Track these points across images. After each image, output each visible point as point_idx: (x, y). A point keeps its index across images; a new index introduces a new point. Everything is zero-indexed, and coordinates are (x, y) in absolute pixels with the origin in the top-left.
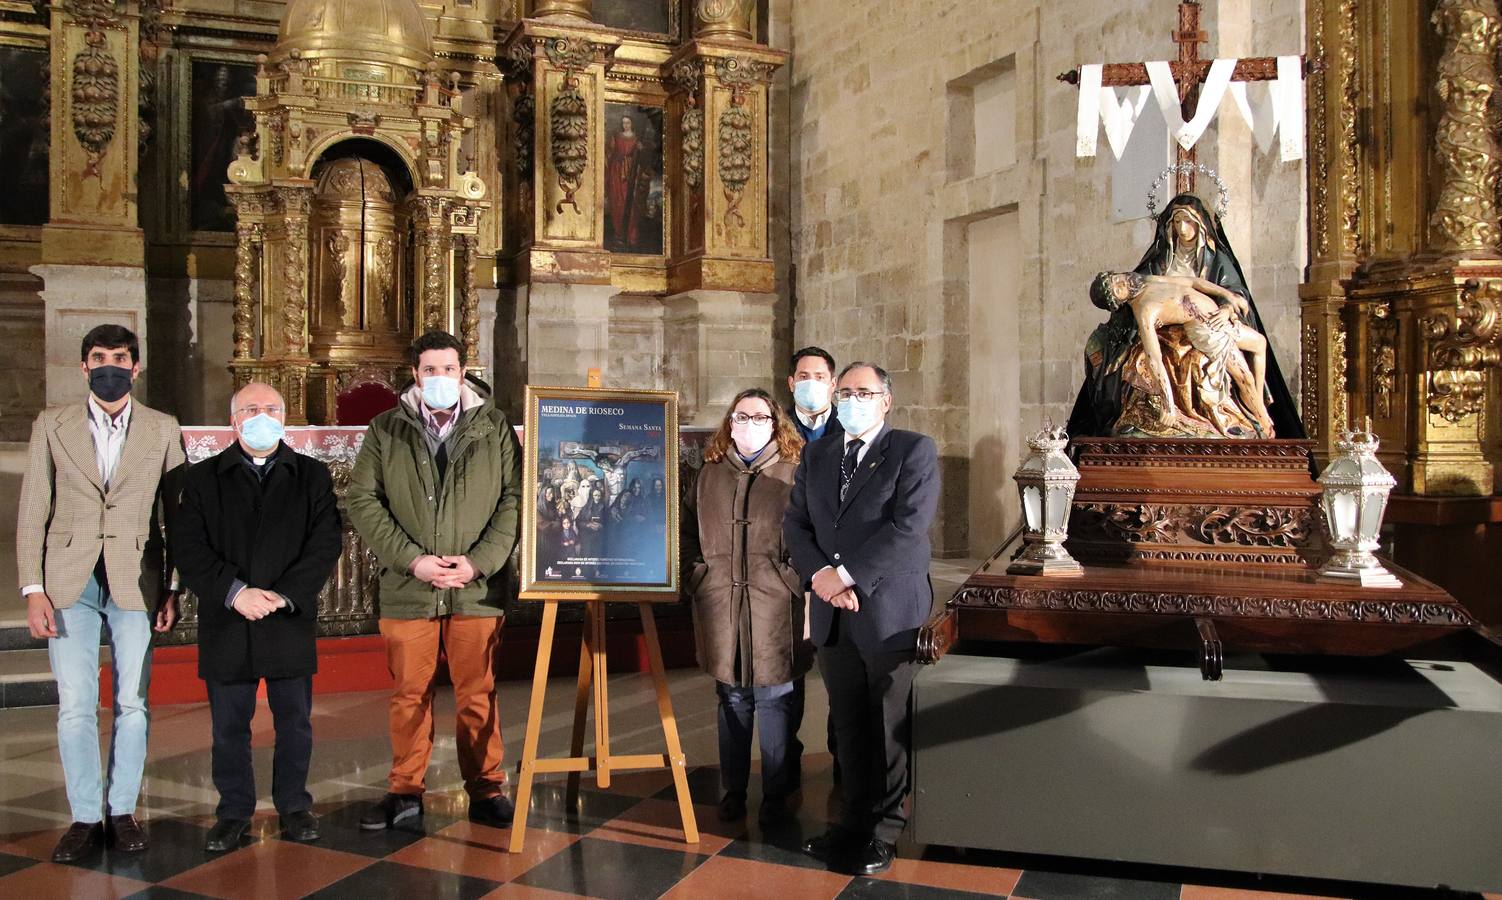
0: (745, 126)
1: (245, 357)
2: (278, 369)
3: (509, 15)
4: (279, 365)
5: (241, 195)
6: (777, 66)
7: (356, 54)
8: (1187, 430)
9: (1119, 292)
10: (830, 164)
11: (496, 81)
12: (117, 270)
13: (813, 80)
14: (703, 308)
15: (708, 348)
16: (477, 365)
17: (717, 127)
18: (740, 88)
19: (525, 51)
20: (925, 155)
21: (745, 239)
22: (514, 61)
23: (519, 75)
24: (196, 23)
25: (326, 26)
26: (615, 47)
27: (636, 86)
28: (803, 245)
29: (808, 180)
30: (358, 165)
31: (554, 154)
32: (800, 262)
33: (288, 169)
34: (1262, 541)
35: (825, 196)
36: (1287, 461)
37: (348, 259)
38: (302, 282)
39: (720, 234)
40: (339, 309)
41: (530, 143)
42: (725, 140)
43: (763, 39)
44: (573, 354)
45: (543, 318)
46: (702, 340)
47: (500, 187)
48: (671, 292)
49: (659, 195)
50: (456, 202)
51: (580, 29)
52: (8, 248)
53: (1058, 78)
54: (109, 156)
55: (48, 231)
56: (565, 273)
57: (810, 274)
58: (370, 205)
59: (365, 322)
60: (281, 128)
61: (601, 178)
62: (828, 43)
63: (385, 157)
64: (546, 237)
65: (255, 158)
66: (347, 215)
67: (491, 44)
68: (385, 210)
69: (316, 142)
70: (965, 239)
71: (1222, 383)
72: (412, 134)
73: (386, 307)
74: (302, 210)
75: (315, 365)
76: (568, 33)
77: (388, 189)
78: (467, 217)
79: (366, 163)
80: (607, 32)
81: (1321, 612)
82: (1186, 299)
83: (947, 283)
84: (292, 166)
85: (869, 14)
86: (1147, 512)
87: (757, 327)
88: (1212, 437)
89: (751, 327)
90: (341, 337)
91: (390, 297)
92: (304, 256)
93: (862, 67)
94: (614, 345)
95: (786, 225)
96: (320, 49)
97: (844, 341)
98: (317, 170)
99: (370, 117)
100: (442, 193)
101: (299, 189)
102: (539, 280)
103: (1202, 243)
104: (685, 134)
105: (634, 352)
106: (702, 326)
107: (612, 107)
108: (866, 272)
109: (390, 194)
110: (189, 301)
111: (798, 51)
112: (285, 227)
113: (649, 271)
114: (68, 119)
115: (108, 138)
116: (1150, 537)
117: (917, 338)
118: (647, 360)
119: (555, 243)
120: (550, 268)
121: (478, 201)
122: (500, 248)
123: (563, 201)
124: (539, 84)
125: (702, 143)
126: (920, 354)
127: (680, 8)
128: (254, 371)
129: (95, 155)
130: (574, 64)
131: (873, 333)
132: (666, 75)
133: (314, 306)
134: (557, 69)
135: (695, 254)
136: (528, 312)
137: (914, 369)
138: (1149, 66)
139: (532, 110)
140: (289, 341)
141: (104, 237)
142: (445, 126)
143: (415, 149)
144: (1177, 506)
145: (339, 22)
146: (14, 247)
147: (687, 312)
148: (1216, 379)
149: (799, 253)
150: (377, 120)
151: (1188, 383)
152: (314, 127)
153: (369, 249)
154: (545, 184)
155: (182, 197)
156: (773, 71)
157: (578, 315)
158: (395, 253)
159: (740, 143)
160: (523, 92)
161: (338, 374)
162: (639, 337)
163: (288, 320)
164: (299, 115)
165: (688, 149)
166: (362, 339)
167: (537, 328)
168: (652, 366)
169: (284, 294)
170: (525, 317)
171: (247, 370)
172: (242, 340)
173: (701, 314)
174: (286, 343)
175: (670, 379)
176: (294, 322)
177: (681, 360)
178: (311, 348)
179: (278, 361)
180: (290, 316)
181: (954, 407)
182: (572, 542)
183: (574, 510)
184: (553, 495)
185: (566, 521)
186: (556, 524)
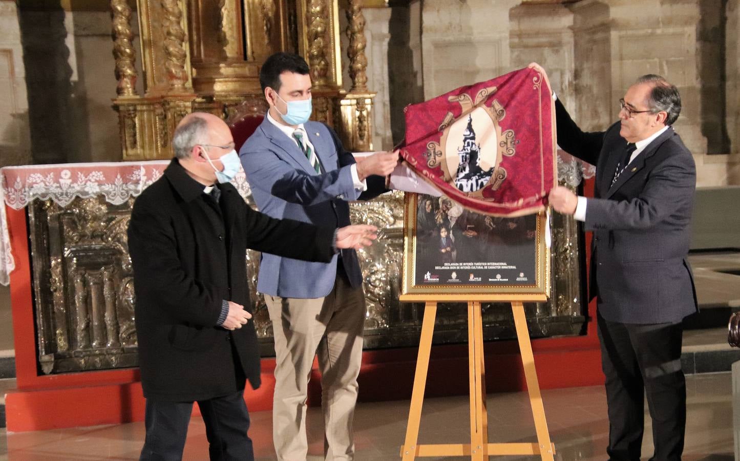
1: (128, 94)
2: (163, 105)
4: (163, 102)
14: (615, 13)
16: (367, 92)
38: (180, 14)
40: (221, 41)
44: (470, 74)
45: (438, 37)
46: (615, 49)
59: (249, 52)
73: (269, 35)
75: (199, 100)
87: (678, 30)
89: (671, 30)
90: (224, 69)
91: (272, 25)
106: (614, 34)
110: (65, 35)
118: (556, 76)
128: (139, 108)
133: (195, 38)
136: (421, 33)
140: (172, 76)
147: (598, 19)
157: (475, 31)
162: (547, 52)
163: (169, 54)
166: (246, 71)
167: (432, 48)
168: (562, 83)
169: (162, 26)
170: (419, 37)
171: (131, 108)
172: (124, 76)
173: (613, 20)
174: (169, 78)
175: (582, 96)
176: (175, 56)
177: (593, 73)
178: (195, 82)
179: (162, 97)
180: (171, 49)
182: (448, 249)
183: (451, 219)
184: (432, 206)
185: (443, 230)
186: (434, 233)
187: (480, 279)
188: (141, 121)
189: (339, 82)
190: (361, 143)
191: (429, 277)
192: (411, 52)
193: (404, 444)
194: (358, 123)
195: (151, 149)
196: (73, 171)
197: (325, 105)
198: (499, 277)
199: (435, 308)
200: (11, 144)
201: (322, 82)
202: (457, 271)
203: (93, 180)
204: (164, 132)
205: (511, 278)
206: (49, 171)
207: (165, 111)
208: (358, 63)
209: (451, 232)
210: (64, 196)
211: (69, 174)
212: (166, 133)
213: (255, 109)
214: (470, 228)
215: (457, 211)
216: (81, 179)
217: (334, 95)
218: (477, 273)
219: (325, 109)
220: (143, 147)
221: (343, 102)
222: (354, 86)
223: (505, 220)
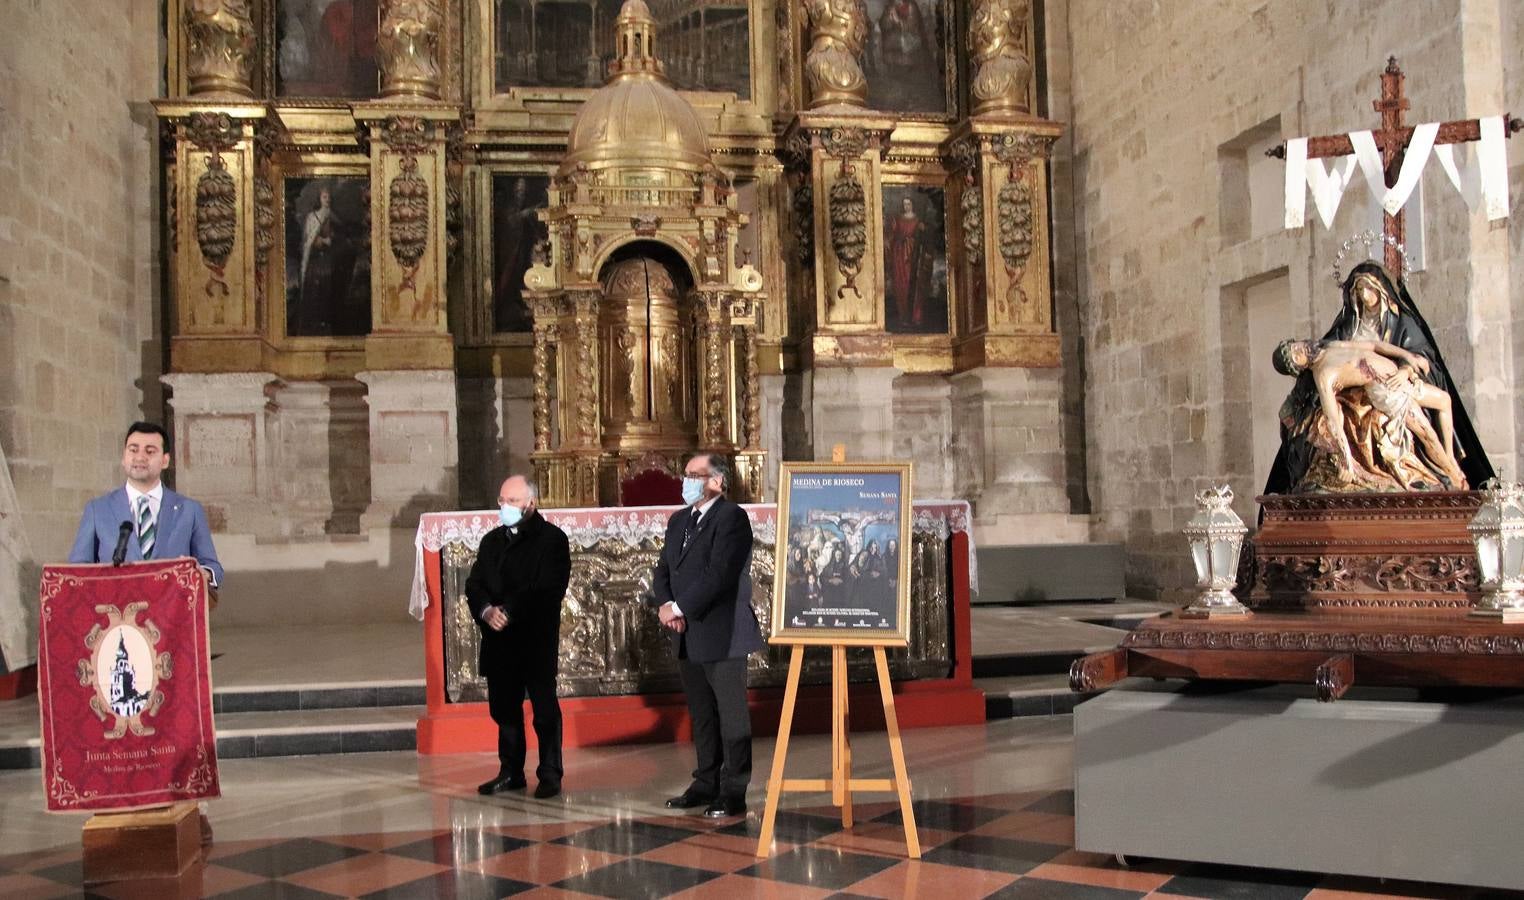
0: (1024, 201)
1: (544, 449)
2: (574, 459)
3: (787, 107)
4: (573, 456)
5: (537, 300)
6: (1055, 138)
7: (637, 163)
8: (1368, 485)
9: (1298, 358)
10: (1112, 233)
11: (776, 173)
12: (430, 374)
13: (1094, 149)
14: (988, 385)
15: (994, 426)
16: (759, 449)
17: (995, 205)
18: (1018, 163)
19: (801, 141)
20: (1200, 221)
21: (1028, 315)
22: (791, 153)
23: (798, 165)
24: (495, 140)
25: (609, 138)
26: (889, 132)
27: (915, 167)
28: (1091, 317)
29: (1093, 251)
30: (642, 265)
31: (834, 241)
32: (1088, 333)
33: (578, 273)
34: (1432, 587)
35: (1109, 267)
36: (1461, 511)
37: (636, 354)
38: (593, 378)
39: (1002, 310)
40: (629, 402)
41: (809, 231)
42: (1004, 216)
43: (1043, 112)
44: (858, 436)
45: (827, 402)
46: (987, 416)
47: (784, 275)
48: (958, 369)
49: (942, 274)
50: (734, 296)
51: (854, 117)
52: (337, 358)
53: (1266, 153)
54: (421, 270)
55: (371, 341)
56: (848, 356)
57: (1097, 346)
58: (654, 302)
59: (653, 413)
60: (570, 236)
61: (880, 262)
62: (1107, 110)
63: (667, 256)
64: (828, 322)
65: (548, 265)
66: (634, 313)
67: (769, 137)
68: (669, 307)
69: (603, 246)
70: (1243, 305)
71: (1402, 439)
72: (690, 233)
73: (672, 398)
74: (592, 311)
75: (606, 455)
76: (841, 121)
77: (671, 286)
78: (745, 309)
79: (650, 263)
80: (881, 118)
81: (1457, 645)
82: (1363, 363)
83: (1225, 350)
84: (580, 271)
85: (1143, 81)
86: (1326, 563)
87: (1043, 402)
88: (1394, 491)
89: (1037, 402)
90: (631, 428)
91: (675, 389)
92: (594, 353)
93: (1139, 134)
94: (903, 426)
95: (1073, 298)
96: (603, 160)
97: (1132, 414)
98: (605, 273)
99: (652, 220)
100: (720, 288)
101: (588, 292)
102: (822, 365)
103: (1384, 308)
104: (965, 212)
105: (923, 432)
106: (987, 405)
107: (889, 191)
108: (1150, 342)
109: (673, 291)
110: (495, 399)
111: (1080, 120)
112: (576, 327)
113: (935, 351)
114: (387, 239)
115: (420, 253)
116: (1329, 586)
117: (1199, 407)
118: (936, 440)
119: (836, 328)
120: (832, 353)
121: (755, 293)
122: (785, 334)
123: (844, 287)
124: (816, 173)
125: (982, 220)
126: (1203, 422)
127: (958, 86)
128: (552, 461)
129: (410, 269)
130: (850, 151)
131: (1159, 404)
132: (944, 154)
133: (605, 400)
134: (834, 158)
135: (979, 332)
136: (812, 397)
137: (1197, 439)
138: (1353, 136)
139: (810, 199)
140: (582, 433)
141: (418, 344)
142: (721, 224)
143: (694, 247)
144: (1354, 557)
145: (622, 134)
146: (342, 357)
147: (973, 391)
148: (1395, 436)
149: (1086, 325)
150: (658, 222)
151: (1368, 441)
152: (599, 232)
153: (655, 343)
154: (825, 270)
155: (487, 301)
156: (1052, 143)
157: (861, 397)
158: (679, 346)
159: (1020, 218)
160: (803, 182)
161: (628, 463)
162: (928, 418)
163: (581, 414)
164: (586, 223)
165: (968, 227)
166: (650, 429)
167: (822, 411)
168: (941, 446)
169: (576, 389)
170: (810, 402)
171: (545, 462)
172: (541, 433)
173: (986, 392)
174: (580, 435)
175: (959, 459)
176: (586, 416)
177: (967, 438)
178: (604, 439)
179: (575, 452)
180: (583, 410)
181: (1237, 476)
182: (816, 595)
183: (818, 568)
184: (801, 555)
185: (811, 577)
186: (803, 580)
187: (844, 624)
188: (554, 473)
189: (735, 441)
190: (753, 496)
191: (796, 622)
192: (803, 414)
193: (770, 779)
194: (750, 477)
195: (560, 498)
196: (483, 517)
198: (862, 622)
199: (802, 651)
200: (442, 493)
201: (720, 440)
202: (822, 616)
204: (573, 483)
205: (873, 623)
206: (462, 517)
208: (752, 423)
209: (819, 579)
211: (479, 520)
213: (654, 464)
214: (836, 577)
215: (824, 560)
217: (730, 452)
218: (842, 618)
220: (554, 497)
221: (737, 458)
222: (748, 444)
223: (869, 570)
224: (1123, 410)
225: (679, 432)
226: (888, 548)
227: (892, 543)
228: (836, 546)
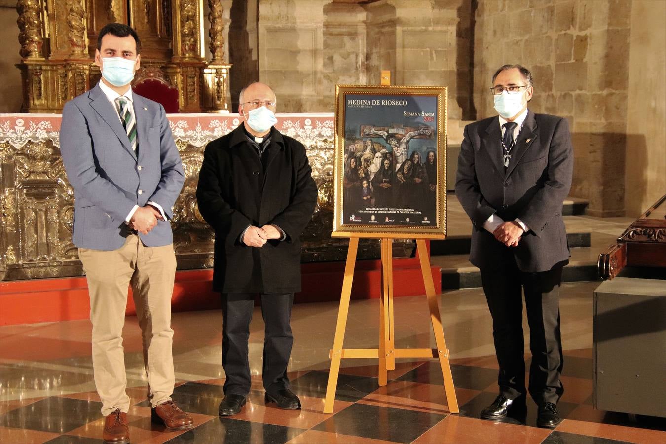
1: (35, 56)
2: (65, 66)
4: (65, 64)
14: (401, 13)
15: (403, 47)
16: (223, 64)
40: (111, 18)
44: (294, 53)
45: (270, 24)
46: (399, 40)
73: (148, 16)
87: (444, 28)
89: (439, 28)
91: (151, 8)
94: (326, 45)
97: (518, 38)
105: (342, 51)
106: (399, 29)
117: (583, 33)
118: (353, 57)
126: (584, 48)
128: (44, 68)
131: (544, 31)
136: (258, 19)
137: (579, 60)
140: (74, 44)
147: (386, 17)
157: (298, 21)
162: (346, 39)
163: (71, 27)
167: (266, 32)
168: (357, 63)
169: (66, 4)
170: (255, 23)
171: (38, 67)
172: (32, 42)
173: (398, 18)
174: (70, 46)
175: (371, 74)
176: (76, 29)
177: (380, 57)
179: (65, 60)
180: (73, 23)
181: (614, 91)
182: (369, 197)
183: (370, 174)
184: (356, 163)
185: (365, 182)
186: (358, 184)
187: (393, 221)
188: (46, 78)
190: (218, 102)
191: (353, 218)
192: (247, 34)
193: (332, 349)
194: (216, 87)
195: (53, 100)
196: (26, 120)
197: (193, 73)
198: (408, 219)
199: (358, 243)
201: (191, 55)
203: (42, 128)
204: (64, 88)
205: (417, 221)
207: (66, 71)
208: (218, 41)
209: (371, 184)
210: (19, 140)
211: (22, 122)
212: (66, 89)
213: (152, 74)
214: (385, 181)
215: (375, 168)
216: (33, 127)
217: (201, 65)
218: (391, 216)
219: (193, 76)
220: (46, 99)
221: (206, 71)
222: (214, 59)
223: (413, 176)
224: (510, 35)
225: (155, 46)
226: (428, 157)
227: (432, 154)
228: (384, 156)
